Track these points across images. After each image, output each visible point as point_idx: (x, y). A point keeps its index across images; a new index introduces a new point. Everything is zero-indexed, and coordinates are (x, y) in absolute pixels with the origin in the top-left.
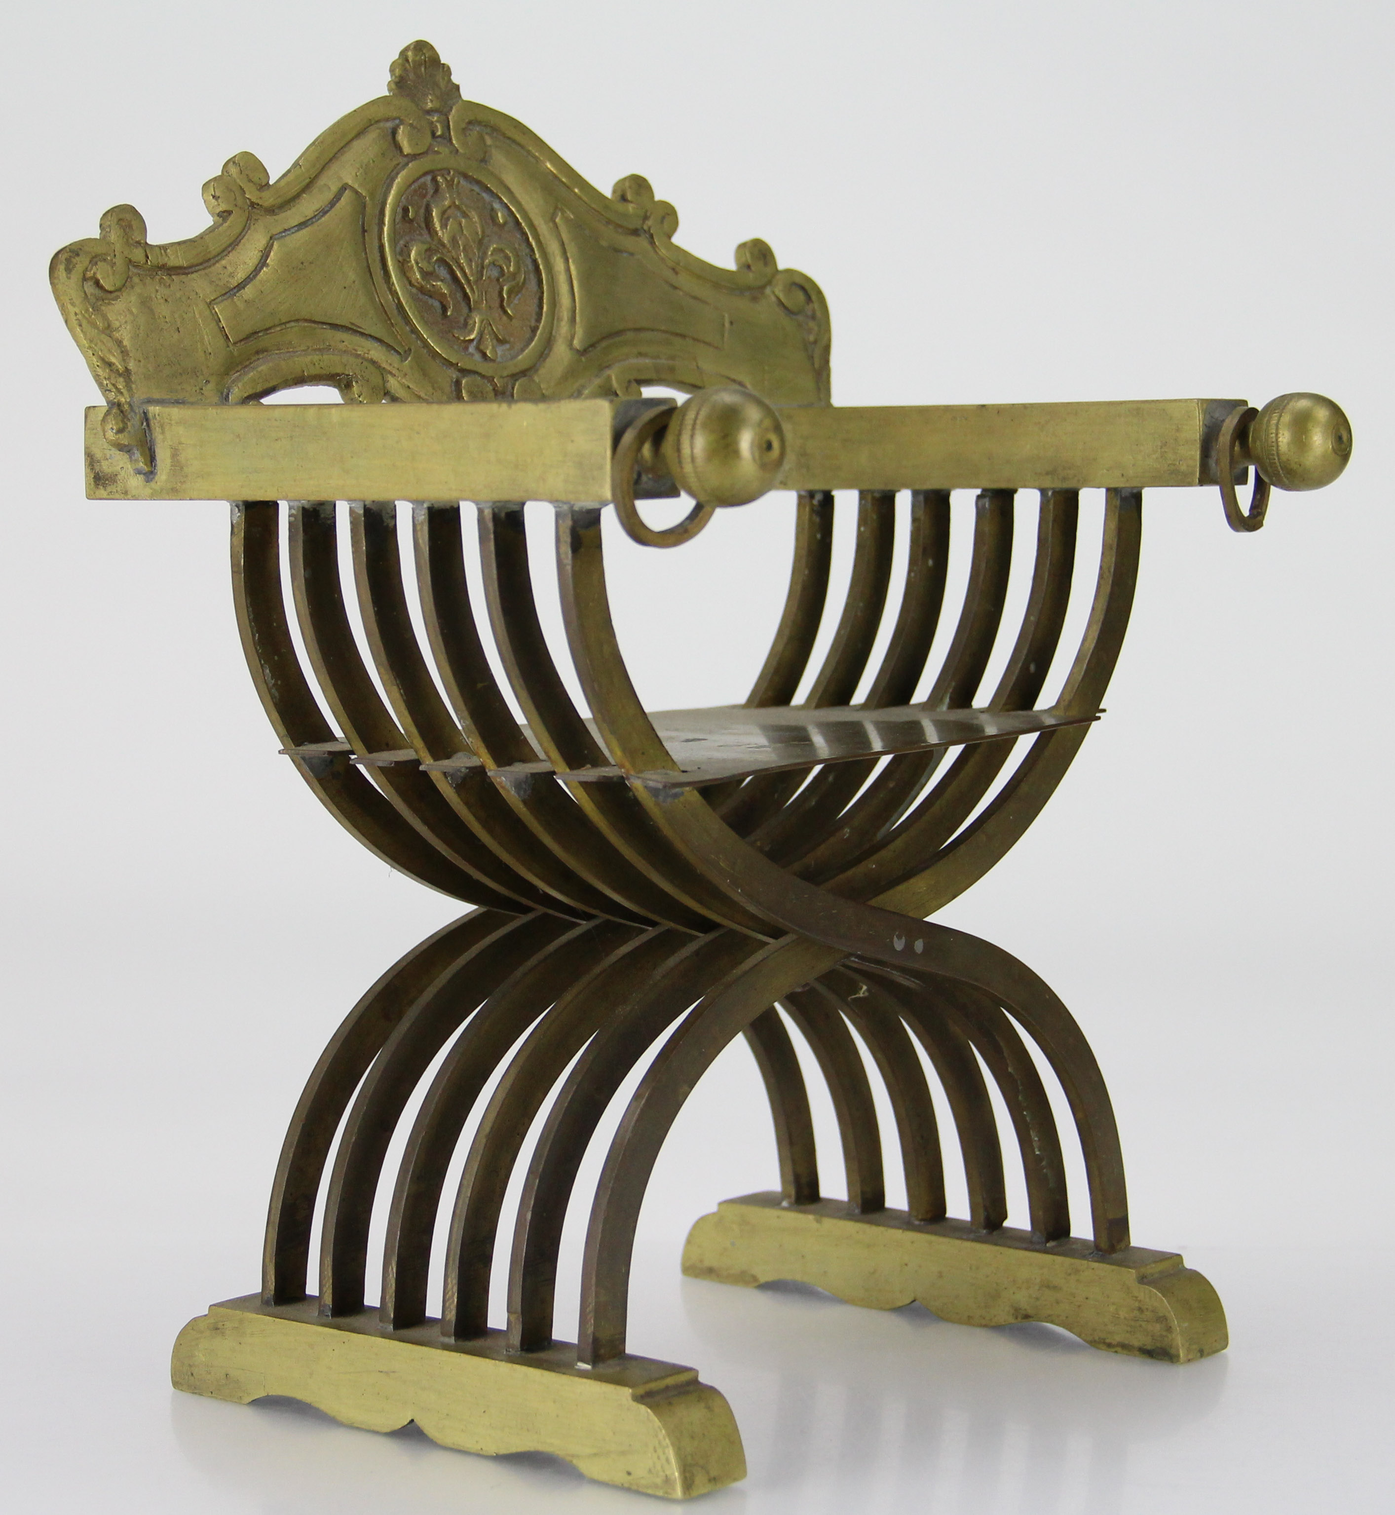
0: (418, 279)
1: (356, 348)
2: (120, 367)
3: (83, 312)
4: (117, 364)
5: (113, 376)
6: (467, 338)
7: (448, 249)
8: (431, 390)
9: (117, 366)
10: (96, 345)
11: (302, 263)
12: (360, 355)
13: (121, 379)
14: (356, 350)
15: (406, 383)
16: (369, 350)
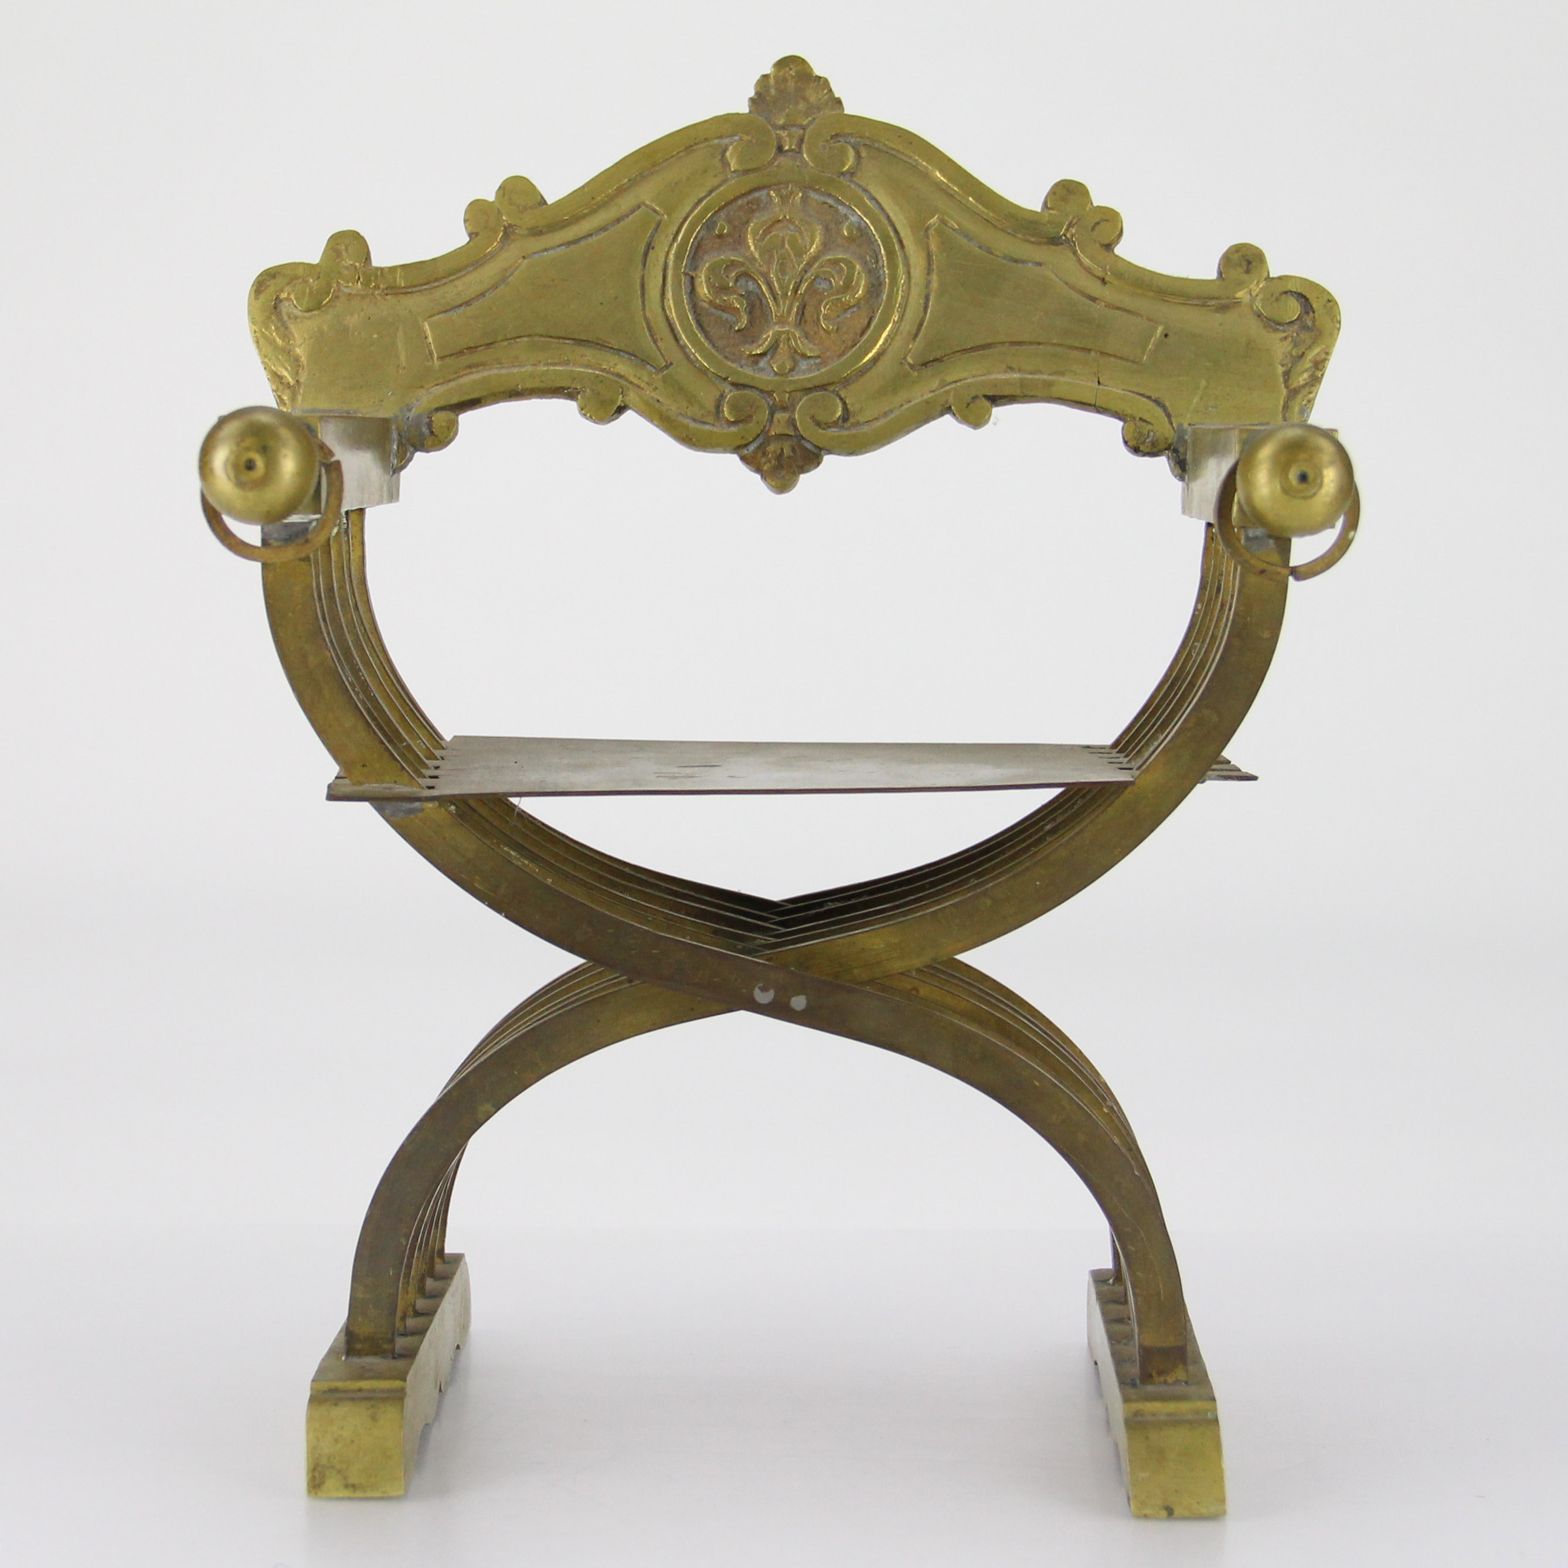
0: (706, 294)
1: (600, 362)
2: (290, 380)
3: (264, 330)
4: (288, 377)
5: (281, 388)
6: (754, 353)
7: (759, 263)
8: (685, 404)
9: (288, 380)
10: (269, 360)
11: (553, 281)
12: (605, 369)
13: (287, 391)
14: (601, 365)
15: (655, 396)
16: (616, 365)
